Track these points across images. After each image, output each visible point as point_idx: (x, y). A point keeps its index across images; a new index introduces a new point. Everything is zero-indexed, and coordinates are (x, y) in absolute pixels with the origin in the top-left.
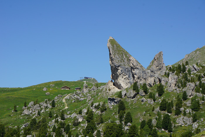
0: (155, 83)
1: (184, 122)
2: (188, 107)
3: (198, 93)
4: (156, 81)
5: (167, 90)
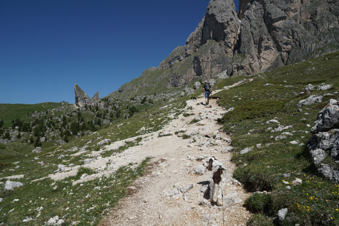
0: (95, 105)
5: (100, 108)
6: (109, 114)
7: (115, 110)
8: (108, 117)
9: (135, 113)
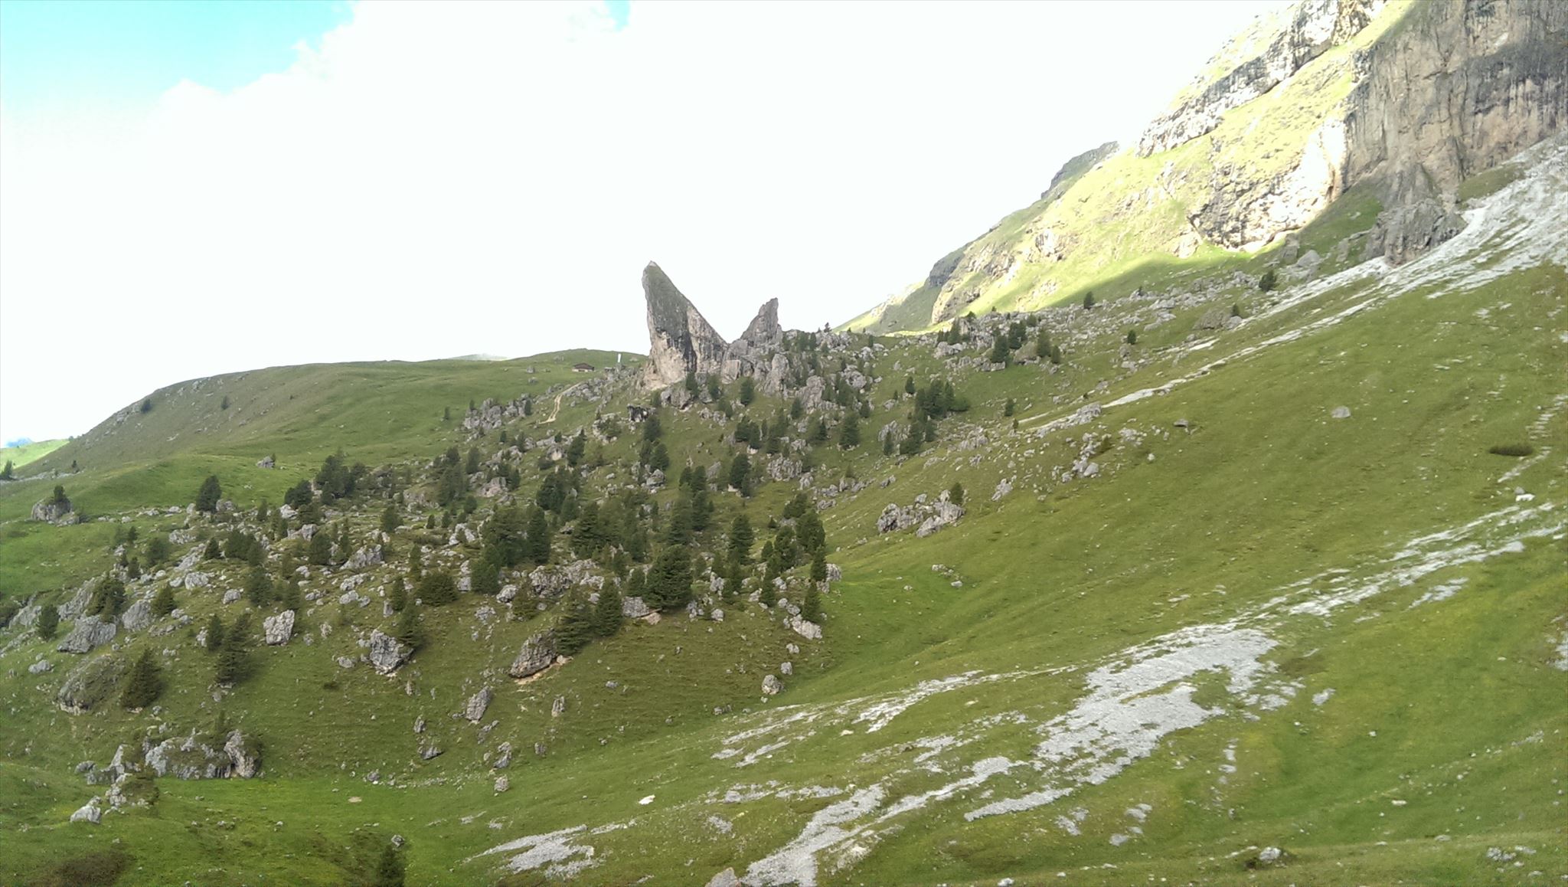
0: (742, 374)
1: (782, 471)
2: (799, 435)
3: (828, 402)
4: (745, 369)
5: (762, 391)
6: (801, 426)
7: (841, 401)
8: (797, 444)
9: (950, 418)
